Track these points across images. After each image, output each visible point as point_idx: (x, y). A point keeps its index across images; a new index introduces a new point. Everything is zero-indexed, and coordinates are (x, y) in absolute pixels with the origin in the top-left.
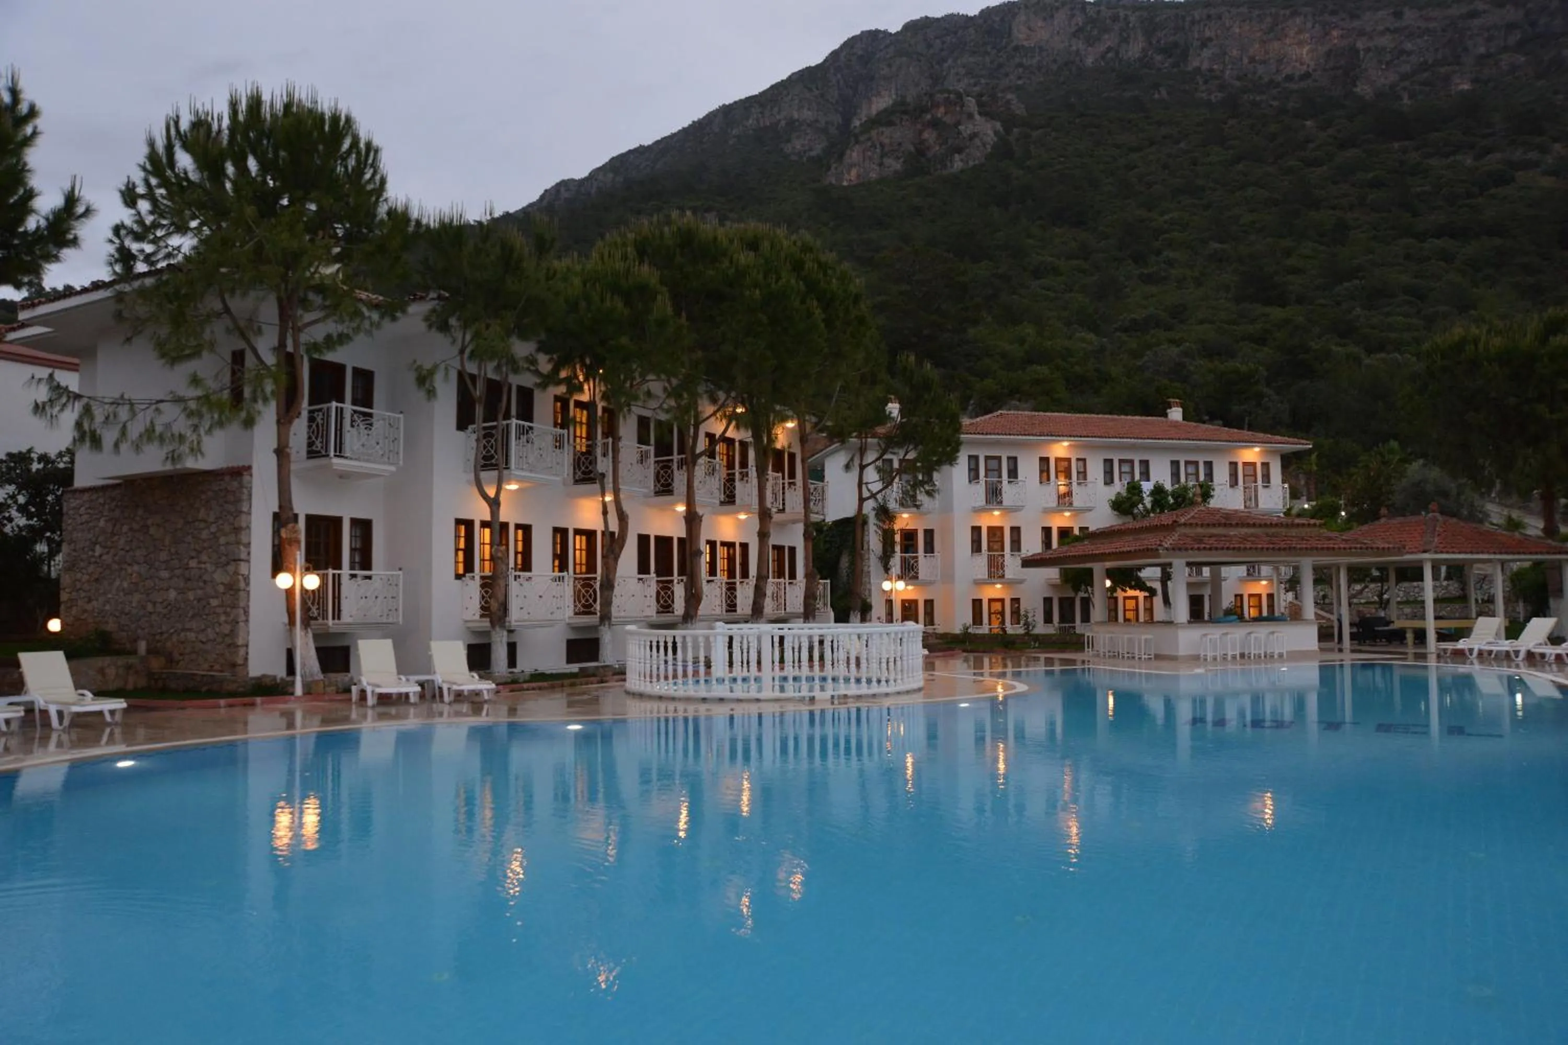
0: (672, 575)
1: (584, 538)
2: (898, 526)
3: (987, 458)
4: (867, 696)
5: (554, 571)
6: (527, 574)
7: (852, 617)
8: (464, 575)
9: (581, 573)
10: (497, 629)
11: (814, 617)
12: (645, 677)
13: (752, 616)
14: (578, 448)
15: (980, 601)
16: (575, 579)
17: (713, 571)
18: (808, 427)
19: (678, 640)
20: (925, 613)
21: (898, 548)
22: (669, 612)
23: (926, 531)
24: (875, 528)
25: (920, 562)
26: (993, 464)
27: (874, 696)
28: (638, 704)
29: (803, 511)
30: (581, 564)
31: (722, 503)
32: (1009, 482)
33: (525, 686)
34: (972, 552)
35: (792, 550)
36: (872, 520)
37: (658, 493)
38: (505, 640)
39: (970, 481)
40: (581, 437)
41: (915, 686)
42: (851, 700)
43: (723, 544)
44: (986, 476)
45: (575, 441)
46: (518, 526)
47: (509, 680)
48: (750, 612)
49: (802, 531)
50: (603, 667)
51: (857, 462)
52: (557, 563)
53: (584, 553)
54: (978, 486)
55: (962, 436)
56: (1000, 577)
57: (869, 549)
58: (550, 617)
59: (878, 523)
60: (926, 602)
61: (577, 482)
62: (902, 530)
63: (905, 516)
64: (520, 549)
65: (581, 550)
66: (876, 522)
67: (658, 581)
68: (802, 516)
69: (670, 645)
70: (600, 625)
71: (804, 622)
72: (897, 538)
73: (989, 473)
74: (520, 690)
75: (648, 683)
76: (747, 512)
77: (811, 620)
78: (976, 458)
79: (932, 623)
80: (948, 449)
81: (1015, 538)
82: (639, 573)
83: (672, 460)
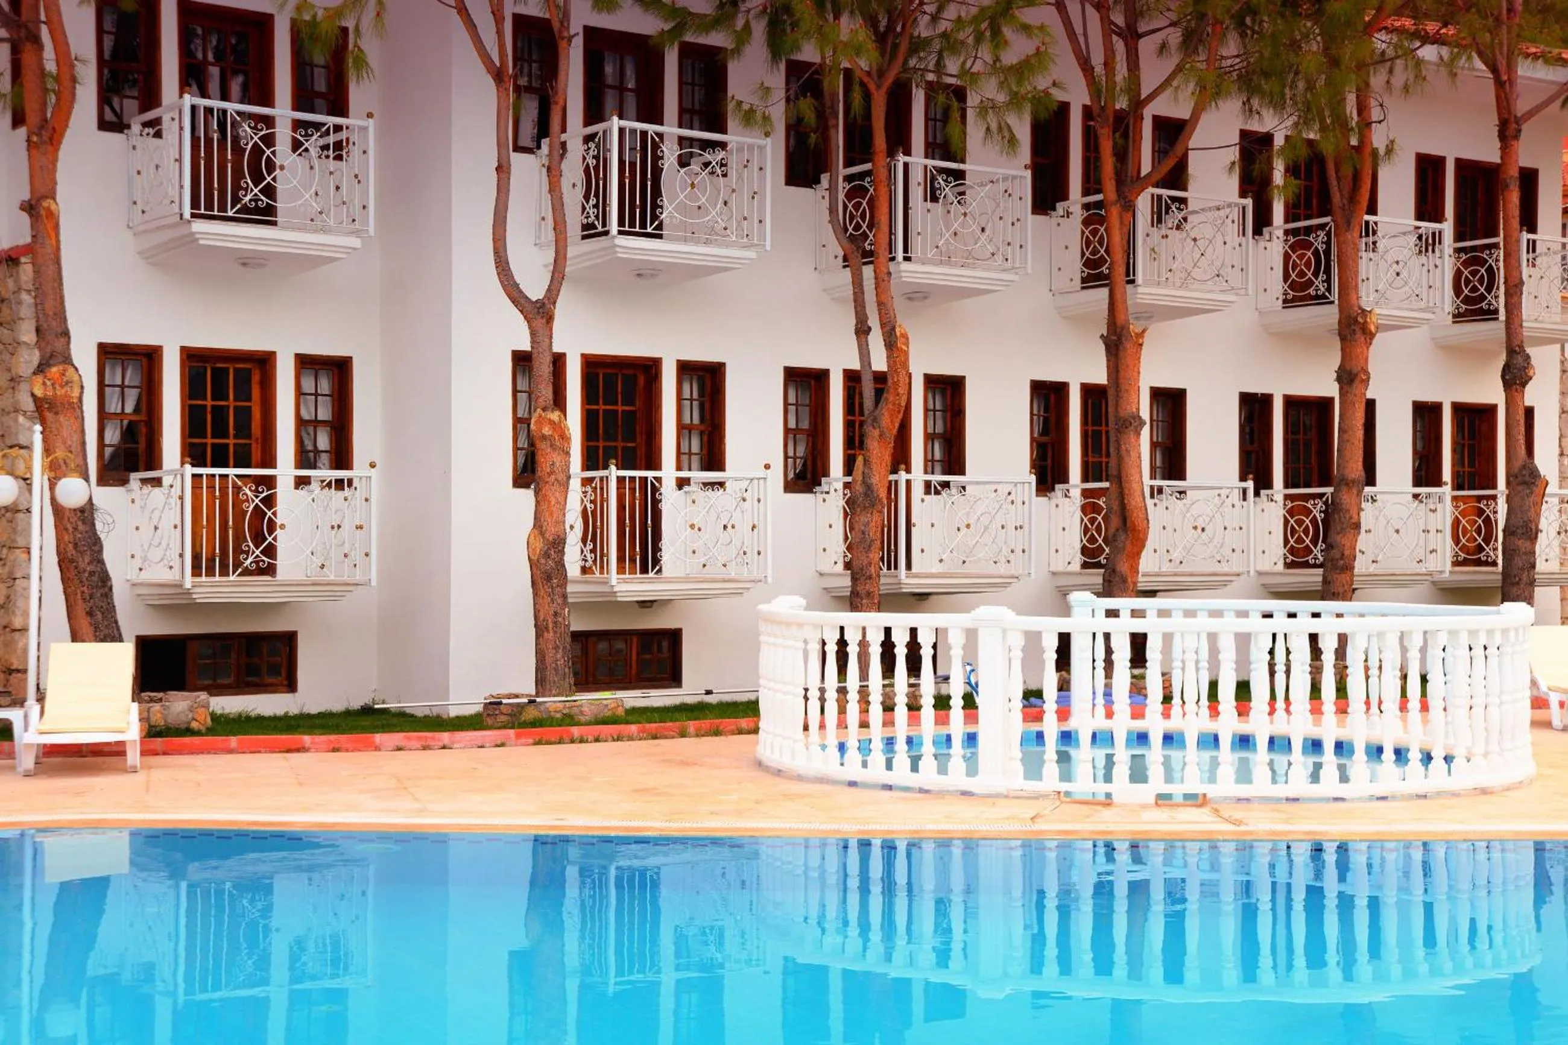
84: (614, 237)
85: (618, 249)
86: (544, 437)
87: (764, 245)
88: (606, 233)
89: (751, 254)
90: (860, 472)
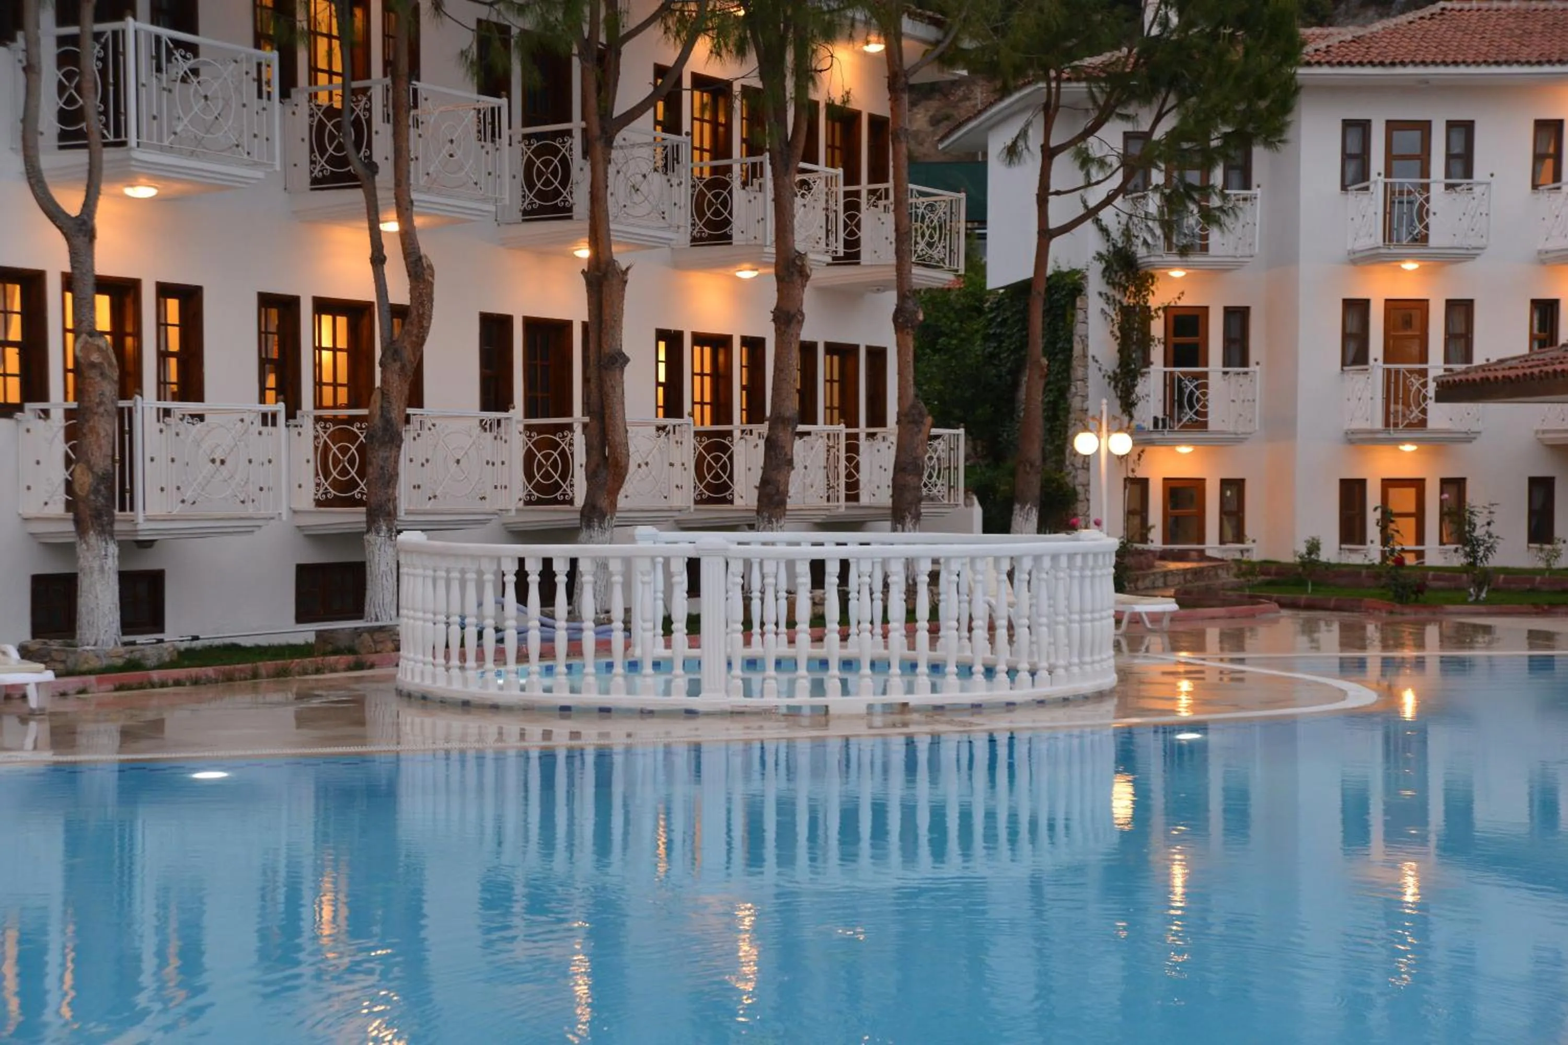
0: (570, 414)
1: (342, 321)
2: (1158, 298)
3: (1392, 126)
4: (957, 709)
5: (262, 400)
6: (192, 407)
7: (1017, 519)
8: (19, 408)
9: (335, 407)
10: (92, 537)
11: (917, 517)
12: (447, 657)
13: (758, 512)
14: (323, 99)
15: (1361, 483)
16: (318, 419)
17: (673, 407)
18: (911, 50)
19: (561, 569)
20: (1223, 512)
21: (1157, 353)
22: (555, 501)
23: (1229, 312)
24: (1100, 303)
25: (1212, 392)
26: (1408, 141)
27: (977, 707)
28: (417, 720)
29: (893, 260)
30: (335, 385)
31: (696, 241)
32: (1448, 187)
33: (155, 675)
34: (1344, 364)
35: (877, 355)
36: (1095, 284)
37: (530, 215)
38: (112, 564)
39: (1344, 187)
40: (331, 73)
41: (1088, 686)
42: (915, 716)
43: (700, 339)
44: (1388, 173)
45: (313, 81)
46: (165, 291)
47: (120, 662)
48: (754, 504)
49: (893, 308)
50: (372, 631)
51: (1035, 139)
52: (271, 381)
53: (342, 357)
54: (1364, 198)
55: (1301, 71)
56: (1410, 425)
57: (1085, 356)
58: (241, 511)
59: (1111, 292)
60: (1225, 483)
61: (318, 183)
62: (1166, 309)
63: (1177, 274)
64: (174, 345)
65: (334, 349)
66: (1105, 289)
67: (528, 428)
68: (891, 274)
69: (534, 580)
70: (368, 531)
71: (894, 530)
72: (1157, 328)
73: (1395, 164)
74: (141, 687)
75: (455, 672)
76: (757, 263)
77: (909, 523)
78: (1364, 126)
79: (1239, 537)
80: (1263, 104)
81: (1460, 329)
82: (485, 407)
83: (569, 133)
84: (131, 149)
85: (133, 163)
86: (93, 365)
87: (272, 166)
88: (123, 144)
89: (260, 174)
90: (378, 405)
